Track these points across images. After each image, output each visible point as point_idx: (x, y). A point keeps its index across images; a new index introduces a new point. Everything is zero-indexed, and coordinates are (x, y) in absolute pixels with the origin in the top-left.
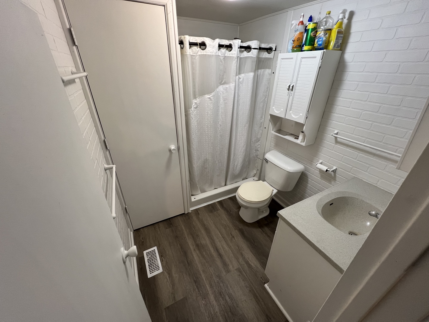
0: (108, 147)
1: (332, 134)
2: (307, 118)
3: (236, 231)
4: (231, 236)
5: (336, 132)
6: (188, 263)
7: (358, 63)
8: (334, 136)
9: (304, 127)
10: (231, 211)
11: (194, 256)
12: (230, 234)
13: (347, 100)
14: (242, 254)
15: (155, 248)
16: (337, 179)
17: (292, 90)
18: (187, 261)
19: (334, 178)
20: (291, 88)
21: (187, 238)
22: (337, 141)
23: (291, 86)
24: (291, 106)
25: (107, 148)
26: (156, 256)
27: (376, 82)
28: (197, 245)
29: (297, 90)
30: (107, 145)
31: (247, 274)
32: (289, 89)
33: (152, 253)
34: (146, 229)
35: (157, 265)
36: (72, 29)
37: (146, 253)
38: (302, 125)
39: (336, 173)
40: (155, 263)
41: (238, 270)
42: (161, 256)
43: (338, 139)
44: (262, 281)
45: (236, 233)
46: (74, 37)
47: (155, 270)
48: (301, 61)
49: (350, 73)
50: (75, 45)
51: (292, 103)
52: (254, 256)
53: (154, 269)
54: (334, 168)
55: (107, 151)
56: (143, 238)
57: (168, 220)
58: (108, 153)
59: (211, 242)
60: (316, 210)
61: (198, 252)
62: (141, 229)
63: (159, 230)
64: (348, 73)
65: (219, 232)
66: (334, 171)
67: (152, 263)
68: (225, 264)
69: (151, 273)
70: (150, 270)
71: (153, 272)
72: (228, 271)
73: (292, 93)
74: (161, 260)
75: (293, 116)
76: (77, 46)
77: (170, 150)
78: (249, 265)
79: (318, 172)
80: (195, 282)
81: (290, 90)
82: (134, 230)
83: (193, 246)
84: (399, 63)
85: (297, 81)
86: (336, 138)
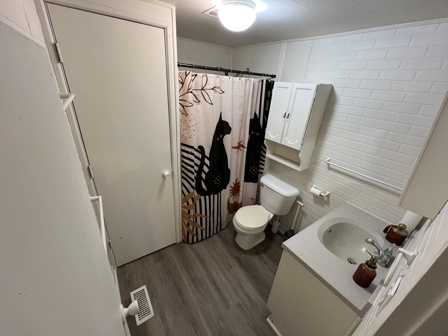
0: (92, 174)
1: (325, 160)
2: (302, 145)
3: (233, 260)
4: (228, 266)
5: (328, 159)
6: (184, 302)
7: (347, 98)
8: (327, 163)
9: (300, 154)
10: (226, 238)
11: (190, 292)
12: (227, 264)
13: (339, 130)
14: (241, 287)
15: (144, 287)
16: (331, 203)
17: (288, 117)
18: (182, 300)
19: (328, 203)
20: (286, 116)
21: (181, 272)
22: (329, 168)
23: (287, 114)
24: (287, 133)
25: (91, 176)
26: (145, 297)
27: (363, 115)
28: (193, 280)
29: (292, 117)
30: (92, 172)
31: (248, 308)
32: (284, 117)
33: (140, 294)
34: (132, 265)
35: (147, 309)
36: (58, 45)
37: (134, 295)
38: (298, 152)
39: (329, 198)
40: (144, 306)
41: (238, 305)
42: (151, 297)
43: (330, 165)
44: (264, 314)
45: (233, 262)
46: (60, 53)
47: (145, 314)
48: (296, 92)
49: (341, 105)
50: (60, 62)
51: (288, 130)
52: (254, 286)
53: (143, 313)
54: (328, 193)
55: (91, 179)
56: (129, 276)
57: (158, 252)
58: (92, 181)
59: (207, 275)
60: (318, 239)
61: (193, 287)
62: (126, 265)
63: (148, 264)
64: (338, 105)
65: (216, 262)
66: (328, 196)
67: (141, 306)
68: (224, 300)
69: (141, 319)
70: (140, 315)
71: (143, 318)
72: (228, 307)
73: (287, 121)
74: (152, 302)
75: (289, 143)
76: (62, 63)
77: (164, 176)
78: (249, 297)
79: (312, 196)
80: (193, 324)
81: (286, 117)
82: (118, 268)
83: (188, 281)
84: (382, 102)
85: (292, 109)
86: (329, 164)
